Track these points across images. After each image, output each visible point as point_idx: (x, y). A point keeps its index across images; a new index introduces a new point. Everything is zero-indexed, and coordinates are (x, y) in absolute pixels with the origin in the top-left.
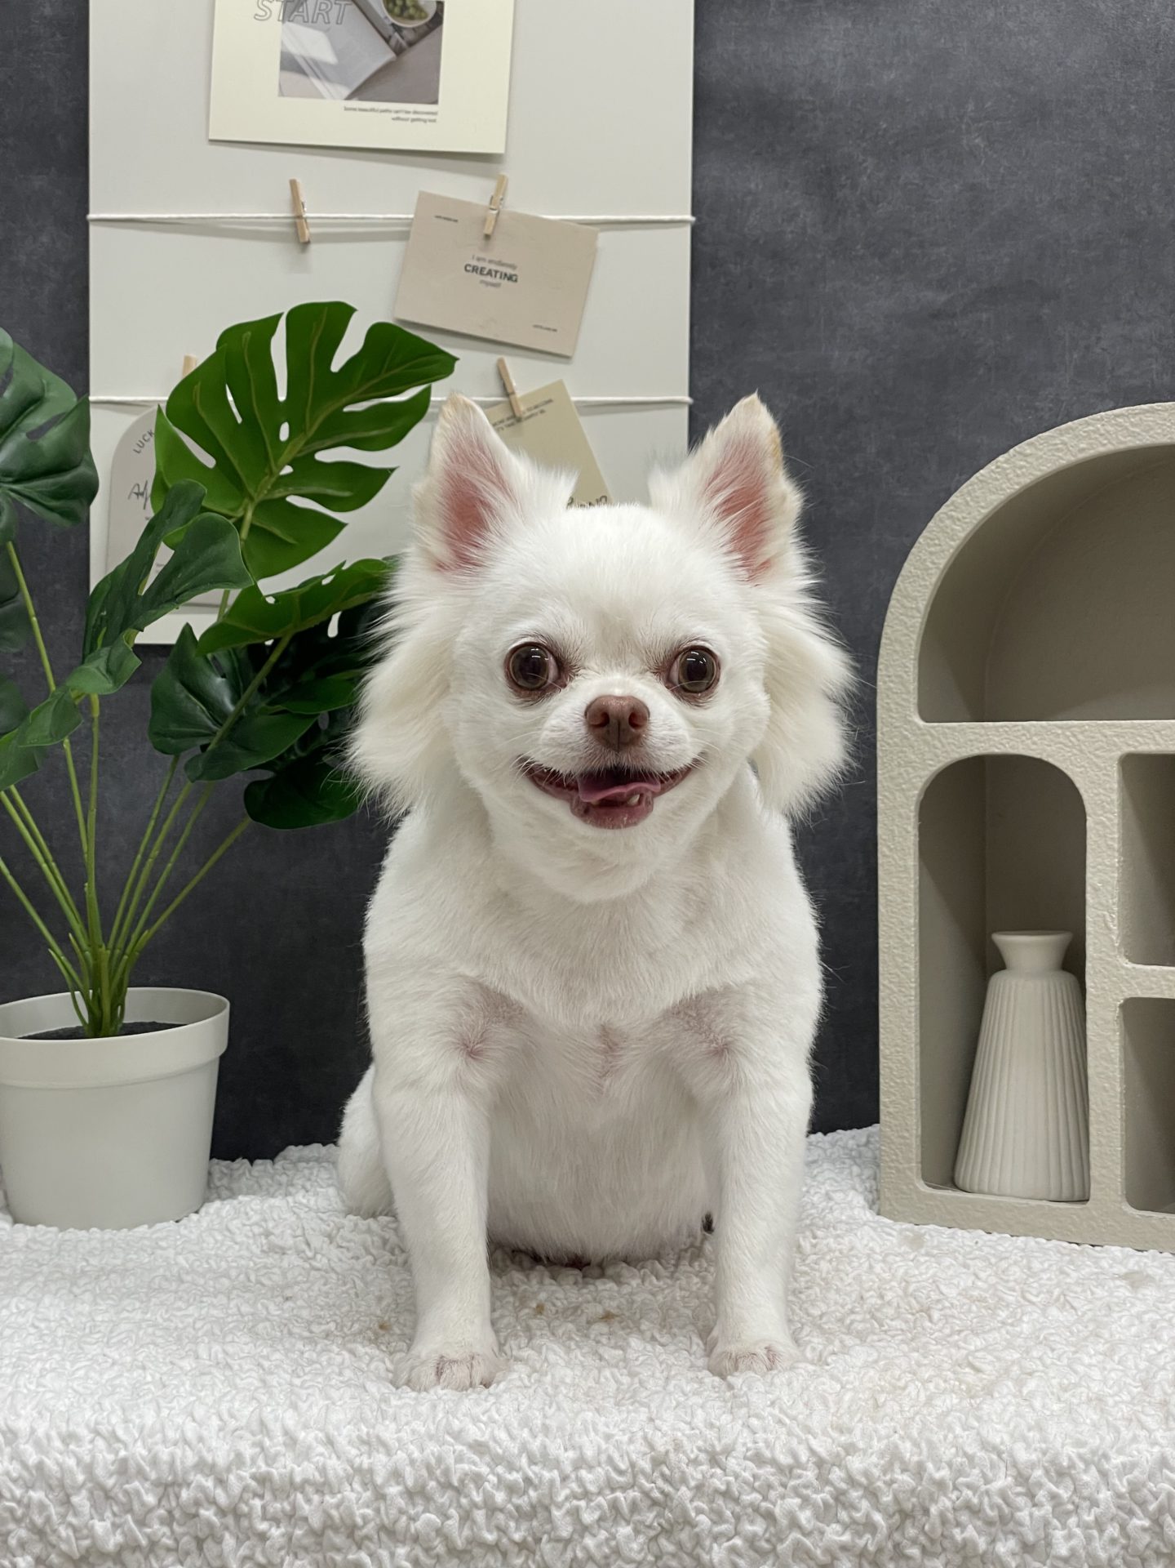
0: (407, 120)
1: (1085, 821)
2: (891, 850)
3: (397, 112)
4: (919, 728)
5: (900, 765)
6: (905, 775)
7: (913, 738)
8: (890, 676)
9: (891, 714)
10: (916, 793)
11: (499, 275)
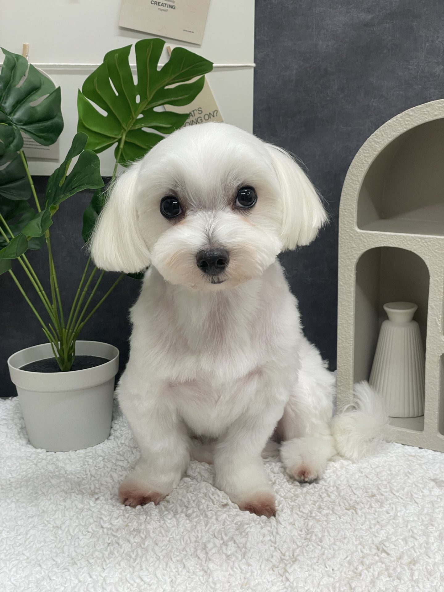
1: (429, 279)
2: (344, 283)
4: (357, 233)
5: (348, 248)
6: (351, 253)
7: (355, 237)
8: (345, 209)
9: (345, 226)
10: (355, 261)
11: (167, 6)
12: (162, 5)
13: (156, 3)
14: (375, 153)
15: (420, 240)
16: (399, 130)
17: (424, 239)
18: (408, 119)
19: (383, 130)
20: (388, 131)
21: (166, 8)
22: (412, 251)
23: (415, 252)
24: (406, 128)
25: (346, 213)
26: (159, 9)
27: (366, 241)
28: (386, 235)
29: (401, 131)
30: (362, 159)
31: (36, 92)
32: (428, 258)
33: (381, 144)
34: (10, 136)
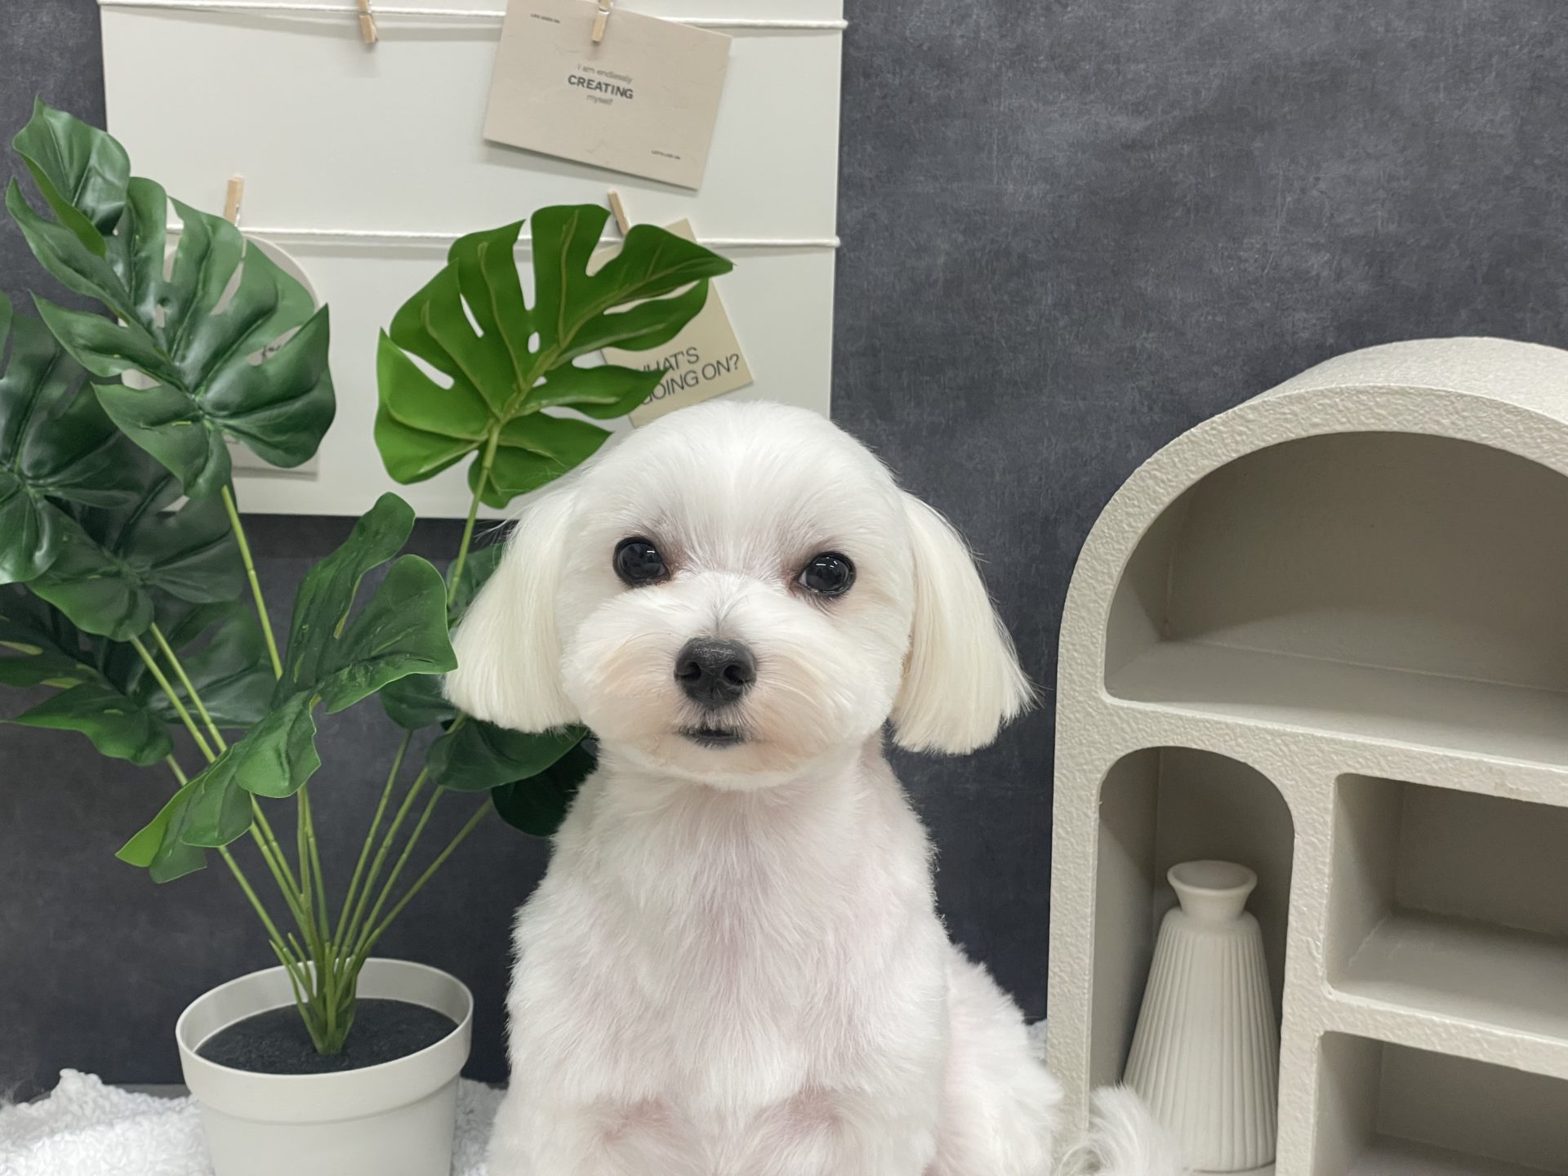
1: (1293, 837)
2: (1067, 833)
4: (1106, 707)
5: (1082, 744)
6: (1087, 755)
7: (1098, 717)
8: (1074, 645)
9: (1074, 686)
10: (1099, 777)
11: (610, 88)
12: (599, 86)
13: (581, 81)
14: (1154, 507)
15: (1269, 738)
16: (1217, 455)
17: (1280, 734)
18: (1241, 428)
19: (1177, 453)
20: (1188, 455)
21: (608, 95)
22: (1250, 763)
23: (1257, 767)
24: (1236, 451)
25: (1076, 654)
26: (590, 97)
27: (1128, 730)
28: (1180, 718)
29: (1224, 458)
30: (1121, 521)
31: (265, 322)
32: (1292, 786)
33: (1172, 487)
34: (197, 453)
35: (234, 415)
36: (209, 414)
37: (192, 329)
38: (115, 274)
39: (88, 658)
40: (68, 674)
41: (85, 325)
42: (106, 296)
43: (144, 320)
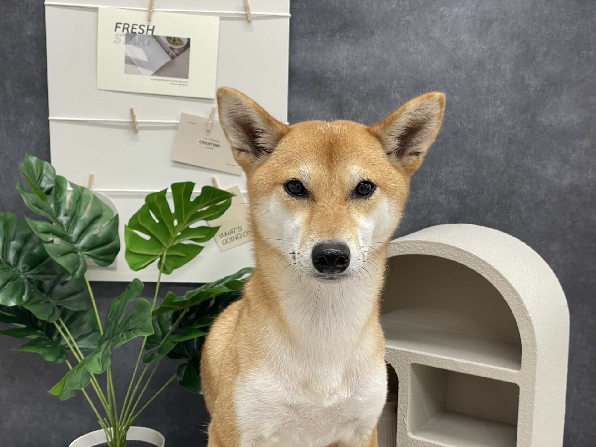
0: (176, 84)
3: (172, 81)
11: (213, 145)
12: (209, 144)
13: (203, 142)
21: (212, 146)
26: (206, 147)
31: (98, 220)
34: (76, 264)
35: (88, 250)
36: (80, 250)
37: (75, 224)
38: (50, 207)
39: (41, 329)
40: (35, 334)
41: (41, 225)
42: (47, 215)
43: (60, 221)
